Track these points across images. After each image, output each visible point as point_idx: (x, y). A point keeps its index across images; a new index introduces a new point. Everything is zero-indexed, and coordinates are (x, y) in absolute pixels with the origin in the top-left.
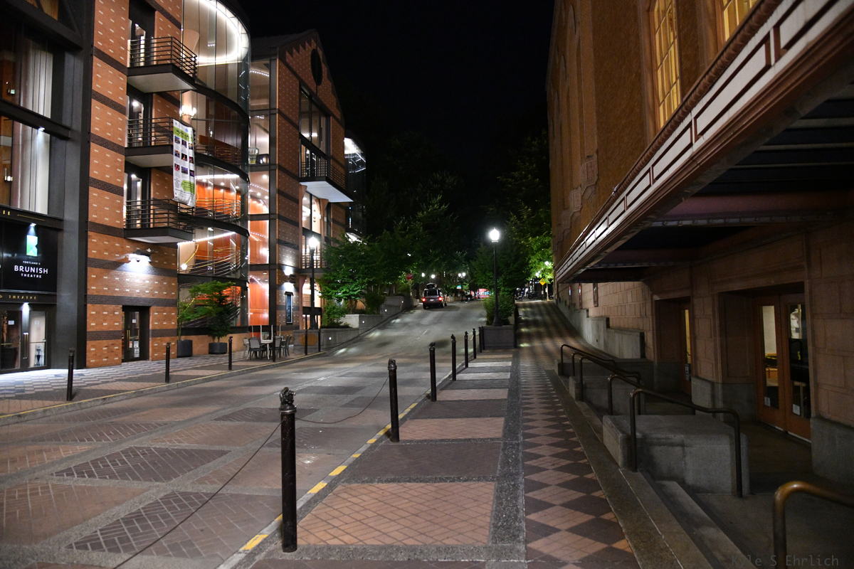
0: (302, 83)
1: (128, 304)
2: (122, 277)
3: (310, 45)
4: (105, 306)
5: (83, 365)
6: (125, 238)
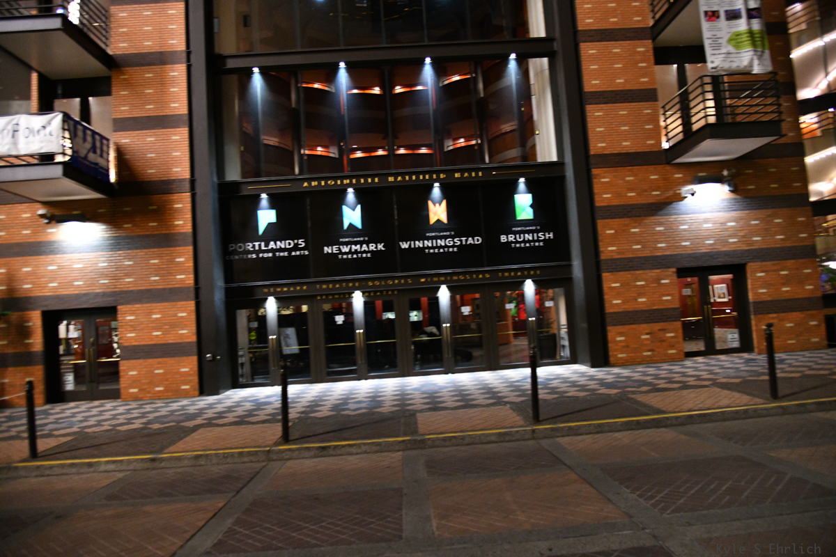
2: (671, 225)
6: (669, 163)
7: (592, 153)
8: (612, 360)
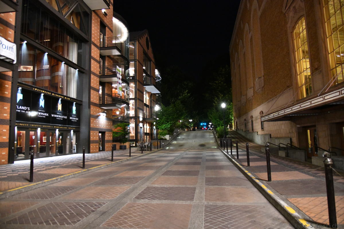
0: (144, 49)
1: (100, 131)
2: (99, 121)
3: (146, 35)
4: (95, 131)
5: (89, 152)
6: (99, 107)
7: (91, 101)
8: (91, 152)
